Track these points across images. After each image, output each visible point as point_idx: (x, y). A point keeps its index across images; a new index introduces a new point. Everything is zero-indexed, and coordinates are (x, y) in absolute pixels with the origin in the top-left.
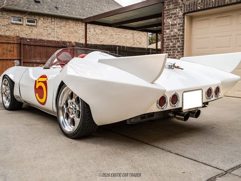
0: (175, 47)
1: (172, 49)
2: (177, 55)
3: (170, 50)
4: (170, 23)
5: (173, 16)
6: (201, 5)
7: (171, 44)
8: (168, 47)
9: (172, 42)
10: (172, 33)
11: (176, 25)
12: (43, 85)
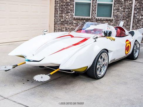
12: (129, 44)
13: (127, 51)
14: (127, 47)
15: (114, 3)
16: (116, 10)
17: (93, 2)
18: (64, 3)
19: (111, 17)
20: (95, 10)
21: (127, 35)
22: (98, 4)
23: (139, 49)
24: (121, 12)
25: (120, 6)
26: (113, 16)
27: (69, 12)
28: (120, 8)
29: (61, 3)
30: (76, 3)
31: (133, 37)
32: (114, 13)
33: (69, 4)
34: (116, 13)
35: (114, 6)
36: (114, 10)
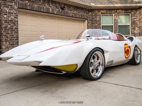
0: (13, 28)
1: (10, 29)
2: (15, 34)
3: (9, 30)
4: (8, 11)
5: (10, 7)
6: (30, 7)
7: (9, 26)
8: (6, 28)
9: (9, 24)
10: (10, 19)
11: (13, 13)
12: (128, 48)
13: (127, 55)
14: (126, 50)
15: (131, 24)
16: (133, 29)
17: (115, 25)
18: (94, 27)
19: (129, 34)
20: (117, 30)
21: (126, 40)
22: (119, 26)
23: (140, 54)
24: (137, 30)
25: (136, 26)
26: (131, 33)
27: (98, 33)
28: (136, 28)
29: (92, 27)
30: (102, 26)
31: (132, 42)
32: (131, 31)
33: (97, 27)
34: (133, 31)
35: (131, 27)
36: (131, 29)
